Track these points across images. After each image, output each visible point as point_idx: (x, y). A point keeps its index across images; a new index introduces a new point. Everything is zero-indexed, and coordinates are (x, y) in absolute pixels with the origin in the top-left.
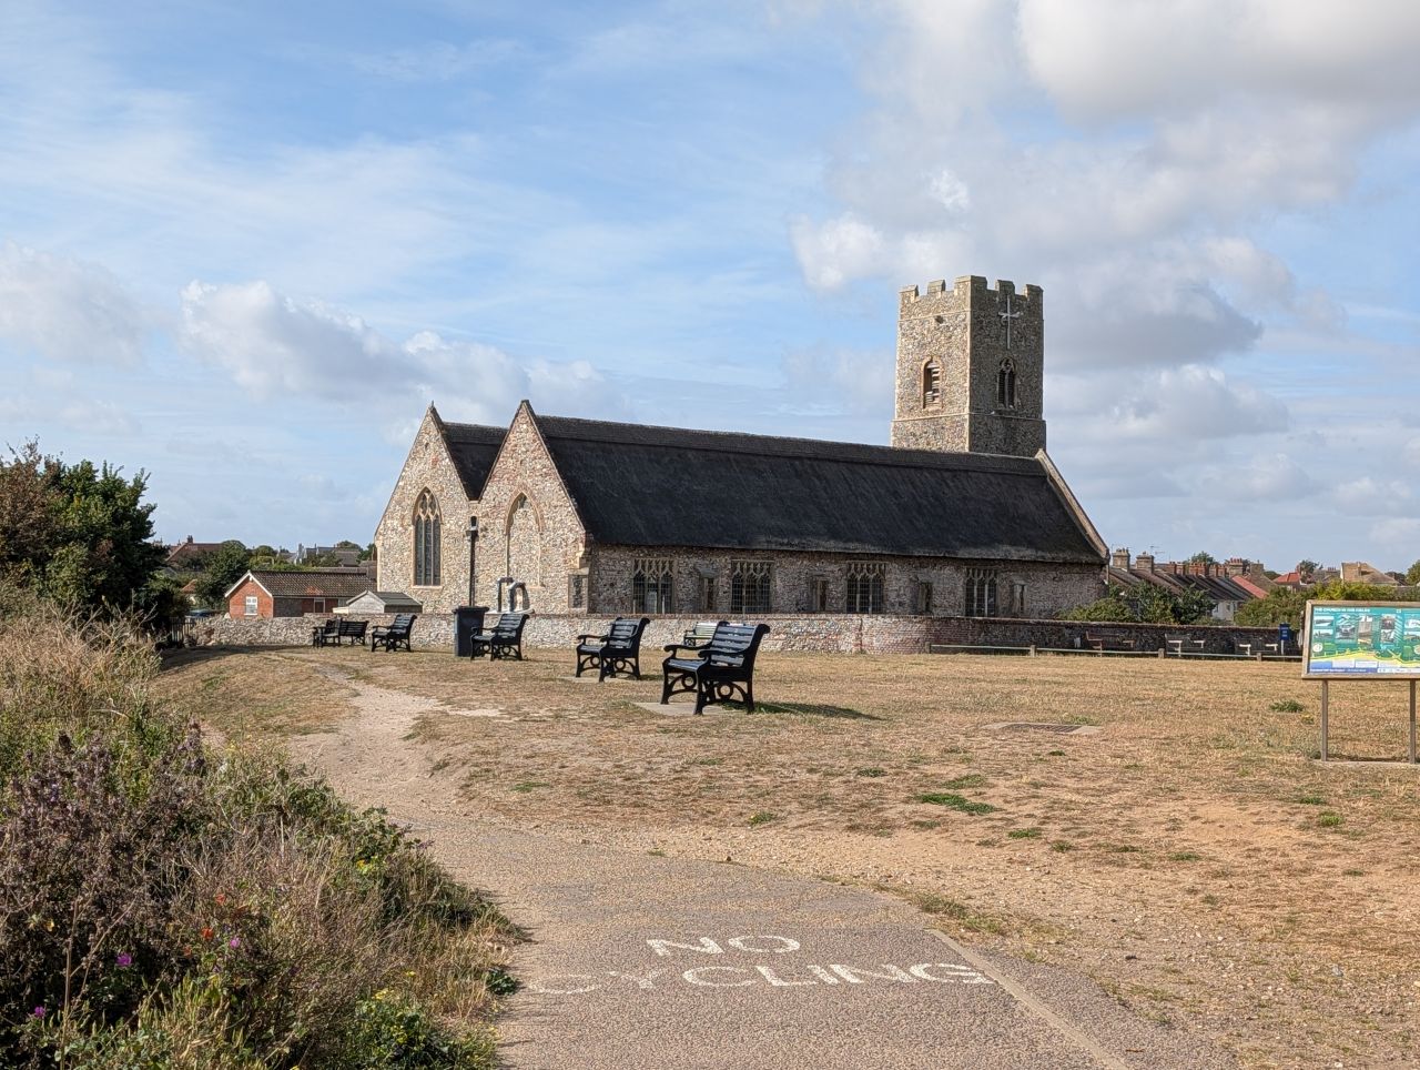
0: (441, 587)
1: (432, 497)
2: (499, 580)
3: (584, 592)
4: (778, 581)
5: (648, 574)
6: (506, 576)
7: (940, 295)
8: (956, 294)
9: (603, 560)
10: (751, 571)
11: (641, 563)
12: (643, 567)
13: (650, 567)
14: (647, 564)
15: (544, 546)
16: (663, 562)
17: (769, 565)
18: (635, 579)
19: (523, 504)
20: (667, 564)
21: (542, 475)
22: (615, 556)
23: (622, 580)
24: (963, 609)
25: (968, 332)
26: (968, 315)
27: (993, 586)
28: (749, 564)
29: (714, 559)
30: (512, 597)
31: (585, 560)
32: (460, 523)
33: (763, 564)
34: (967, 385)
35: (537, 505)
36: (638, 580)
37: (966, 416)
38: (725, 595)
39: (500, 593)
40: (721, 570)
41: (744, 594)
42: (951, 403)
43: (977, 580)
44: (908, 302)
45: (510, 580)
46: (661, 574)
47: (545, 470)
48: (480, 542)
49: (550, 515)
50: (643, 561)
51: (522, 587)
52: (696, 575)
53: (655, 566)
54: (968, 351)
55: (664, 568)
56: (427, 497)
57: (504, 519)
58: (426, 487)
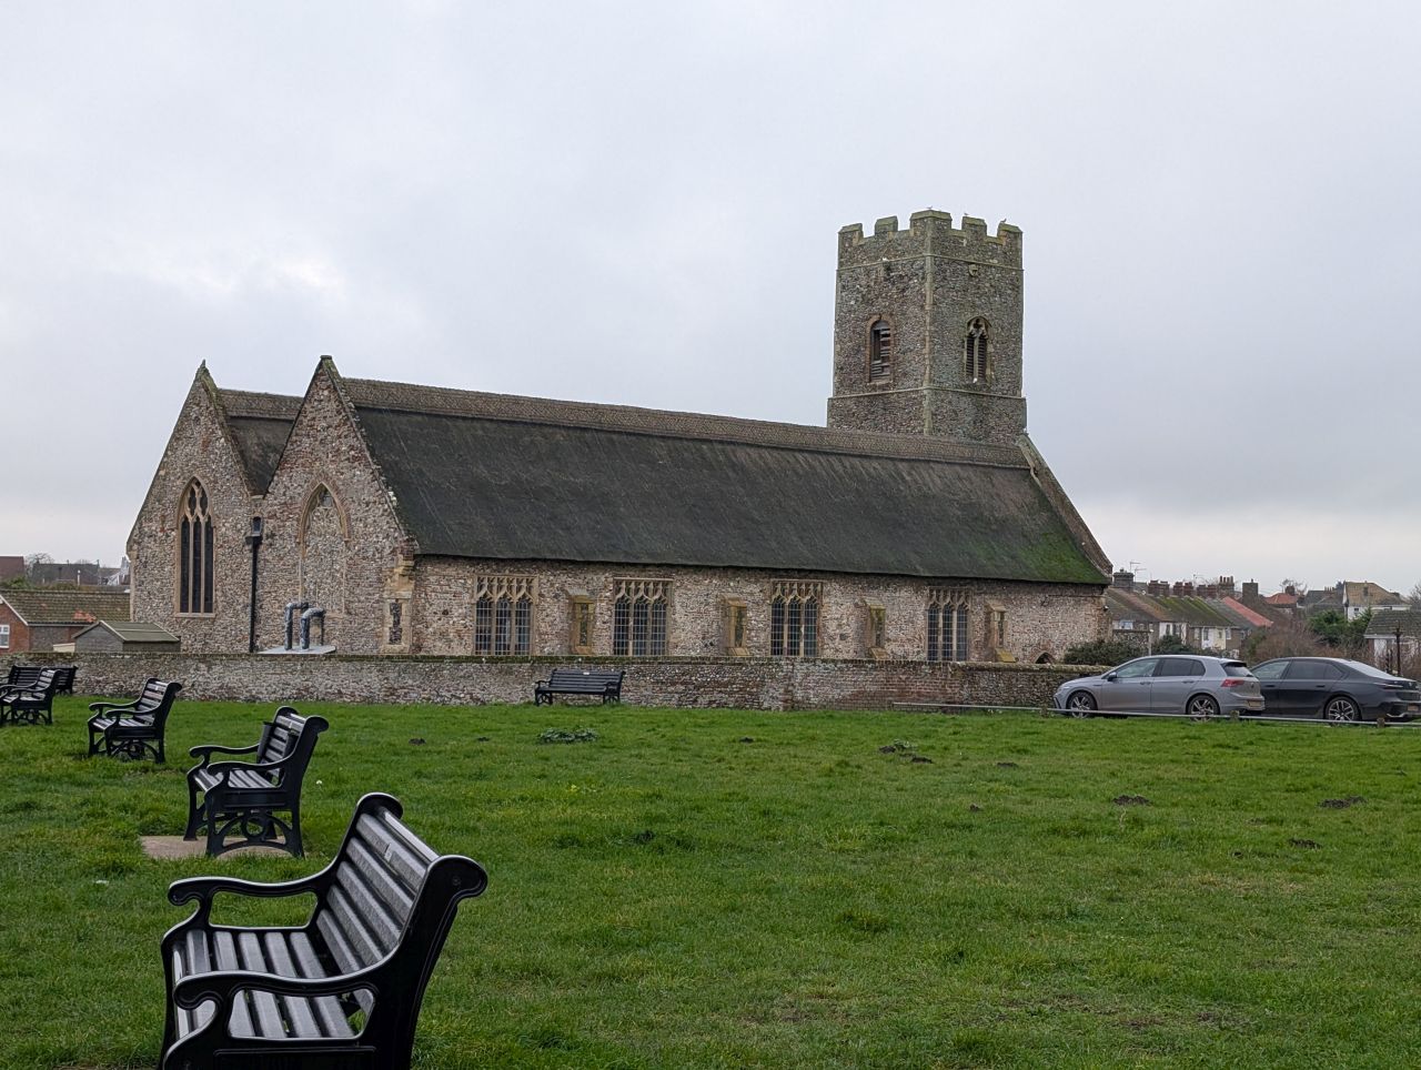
0: (212, 615)
1: (203, 491)
2: (289, 605)
3: (405, 622)
4: (678, 607)
5: (496, 597)
6: (299, 601)
7: (891, 236)
8: (912, 234)
9: (432, 579)
10: (641, 593)
11: (486, 582)
12: (490, 587)
13: (500, 588)
14: (495, 583)
15: (351, 559)
16: (519, 582)
17: (665, 584)
18: (479, 604)
19: (323, 500)
20: (524, 584)
21: (348, 459)
22: (451, 571)
23: (460, 605)
24: (925, 643)
25: (927, 285)
26: (929, 261)
27: (963, 611)
28: (637, 583)
29: (589, 577)
30: (307, 630)
31: (406, 578)
32: (239, 526)
33: (656, 584)
34: (926, 350)
35: (342, 501)
36: (483, 606)
37: (925, 392)
38: (605, 626)
39: (291, 624)
40: (600, 592)
41: (631, 623)
42: (905, 374)
43: (942, 605)
44: (850, 246)
45: (305, 607)
46: (516, 598)
47: (353, 453)
48: (264, 552)
49: (359, 515)
50: (490, 581)
51: (320, 615)
52: (563, 601)
53: (506, 587)
54: (927, 308)
55: (519, 589)
56: (197, 490)
57: (298, 520)
58: (194, 478)
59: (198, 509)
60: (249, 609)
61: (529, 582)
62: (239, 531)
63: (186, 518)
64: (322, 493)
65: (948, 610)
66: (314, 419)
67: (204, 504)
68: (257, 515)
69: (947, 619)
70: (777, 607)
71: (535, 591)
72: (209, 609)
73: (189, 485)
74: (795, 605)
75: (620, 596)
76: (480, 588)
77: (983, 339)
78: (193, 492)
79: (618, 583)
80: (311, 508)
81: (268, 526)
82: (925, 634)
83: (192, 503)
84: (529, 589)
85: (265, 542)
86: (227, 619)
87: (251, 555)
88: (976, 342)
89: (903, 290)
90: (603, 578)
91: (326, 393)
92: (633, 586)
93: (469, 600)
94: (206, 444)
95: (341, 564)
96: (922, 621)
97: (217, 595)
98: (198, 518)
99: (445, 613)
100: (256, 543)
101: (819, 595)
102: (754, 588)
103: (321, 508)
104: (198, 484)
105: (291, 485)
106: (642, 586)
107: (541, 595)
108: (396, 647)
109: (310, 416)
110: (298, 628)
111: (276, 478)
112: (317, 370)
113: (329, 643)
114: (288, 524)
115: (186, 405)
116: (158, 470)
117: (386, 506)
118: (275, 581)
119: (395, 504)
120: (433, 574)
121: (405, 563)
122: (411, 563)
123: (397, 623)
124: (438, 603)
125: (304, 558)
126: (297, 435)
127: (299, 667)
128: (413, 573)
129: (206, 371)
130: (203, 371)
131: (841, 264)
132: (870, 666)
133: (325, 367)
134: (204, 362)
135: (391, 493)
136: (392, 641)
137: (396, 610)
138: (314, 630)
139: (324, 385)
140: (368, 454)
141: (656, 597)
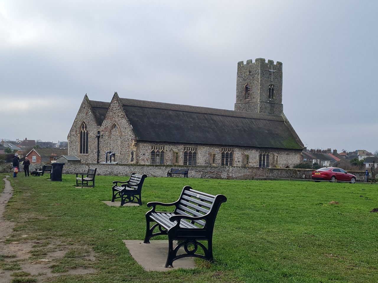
0: (88, 154)
1: (86, 125)
2: (107, 152)
3: (134, 157)
6: (109, 151)
7: (250, 64)
8: (256, 64)
13: (157, 149)
15: (121, 141)
16: (161, 147)
17: (196, 148)
18: (152, 152)
22: (145, 144)
23: (147, 153)
25: (259, 76)
26: (260, 70)
27: (268, 156)
28: (189, 148)
29: (178, 146)
30: (111, 158)
32: (94, 133)
33: (194, 148)
34: (259, 92)
35: (119, 127)
36: (153, 153)
37: (259, 102)
38: (182, 158)
39: (107, 157)
40: (180, 150)
41: (188, 158)
42: (254, 98)
43: (263, 154)
44: (241, 66)
45: (110, 153)
48: (101, 140)
52: (172, 152)
53: (158, 148)
54: (259, 82)
56: (84, 125)
57: (109, 132)
58: (84, 122)
59: (85, 129)
60: (97, 153)
61: (164, 147)
63: (82, 131)
65: (264, 155)
68: (99, 130)
69: (264, 157)
70: (223, 154)
73: (83, 123)
74: (227, 153)
75: (185, 151)
76: (152, 149)
77: (273, 90)
78: (83, 125)
79: (185, 148)
80: (112, 129)
81: (101, 134)
82: (258, 161)
83: (83, 128)
84: (164, 149)
85: (101, 137)
86: (91, 155)
87: (97, 140)
88: (271, 90)
89: (254, 77)
90: (181, 147)
91: (116, 101)
92: (188, 148)
93: (150, 151)
94: (87, 113)
95: (119, 142)
96: (258, 158)
97: (89, 150)
98: (84, 131)
99: (144, 154)
100: (98, 137)
101: (233, 151)
102: (218, 149)
103: (114, 129)
104: (85, 123)
105: (107, 123)
106: (190, 149)
107: (166, 150)
108: (132, 163)
109: (112, 107)
110: (109, 158)
111: (103, 122)
112: (114, 96)
113: (116, 161)
114: (106, 133)
115: (82, 104)
116: (75, 120)
117: (130, 129)
118: (103, 146)
119: (132, 128)
120: (141, 145)
121: (134, 142)
122: (136, 142)
123: (132, 157)
124: (142, 152)
125: (110, 141)
126: (109, 111)
127: (110, 167)
128: (136, 145)
129: (87, 96)
130: (86, 96)
131: (238, 71)
132: (248, 168)
133: (116, 95)
134: (86, 94)
135: (131, 126)
136: (131, 161)
137: (132, 154)
138: (113, 158)
139: (115, 99)
140: (126, 116)
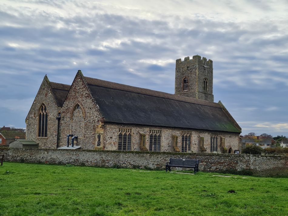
0: (47, 138)
1: (45, 107)
2: (68, 135)
3: (101, 140)
4: (163, 137)
5: (123, 134)
6: (71, 134)
7: (188, 61)
8: (193, 60)
9: (108, 128)
10: (155, 133)
11: (121, 130)
12: (122, 131)
14: (123, 130)
15: (86, 123)
17: (160, 131)
18: (119, 136)
19: (77, 108)
20: (130, 130)
21: (85, 97)
22: (113, 126)
23: (115, 136)
24: (210, 146)
25: (197, 70)
26: (197, 65)
28: (155, 131)
29: (144, 129)
30: (73, 142)
31: (102, 128)
32: (54, 115)
33: (158, 131)
34: (197, 84)
35: (83, 108)
37: (197, 92)
38: (148, 141)
39: (68, 140)
40: (146, 131)
41: (153, 141)
42: (192, 89)
43: (213, 137)
44: (179, 63)
45: (72, 136)
46: (128, 134)
47: (87, 95)
48: (62, 122)
49: (88, 111)
50: (122, 129)
51: (76, 138)
52: (138, 135)
53: (125, 131)
54: (197, 75)
55: (128, 131)
56: (44, 106)
57: (71, 113)
58: (43, 103)
59: (44, 111)
60: (57, 136)
61: (131, 130)
62: (54, 116)
63: (41, 113)
64: (78, 106)
66: (76, 87)
67: (45, 109)
68: (59, 112)
69: (214, 140)
70: (183, 136)
71: (132, 132)
72: (46, 136)
73: (42, 105)
74: (186, 136)
75: (151, 134)
76: (119, 131)
78: (42, 107)
79: (150, 131)
80: (74, 109)
81: (62, 115)
82: (210, 144)
83: (42, 110)
84: (131, 131)
85: (62, 119)
86: (51, 138)
87: (57, 122)
88: (205, 83)
89: (191, 71)
90: (147, 129)
91: (79, 80)
93: (117, 134)
94: (46, 95)
95: (83, 124)
96: (209, 141)
97: (48, 133)
98: (44, 113)
99: (111, 138)
100: (59, 119)
101: (191, 134)
102: (178, 132)
103: (77, 110)
104: (44, 105)
105: (69, 104)
107: (134, 133)
108: (99, 147)
109: (75, 86)
110: (70, 141)
111: (65, 103)
112: (77, 74)
113: (79, 145)
114: (68, 114)
115: (41, 85)
116: (34, 102)
117: (96, 109)
118: (64, 129)
119: (99, 108)
120: (108, 127)
121: (102, 124)
122: (103, 124)
123: (99, 140)
124: (109, 135)
125: (72, 123)
126: (71, 91)
128: (103, 127)
129: (47, 77)
131: (176, 67)
134: (46, 75)
135: (98, 105)
136: (98, 145)
137: (99, 137)
138: (75, 142)
139: (79, 78)
140: (91, 95)
141: (159, 134)
